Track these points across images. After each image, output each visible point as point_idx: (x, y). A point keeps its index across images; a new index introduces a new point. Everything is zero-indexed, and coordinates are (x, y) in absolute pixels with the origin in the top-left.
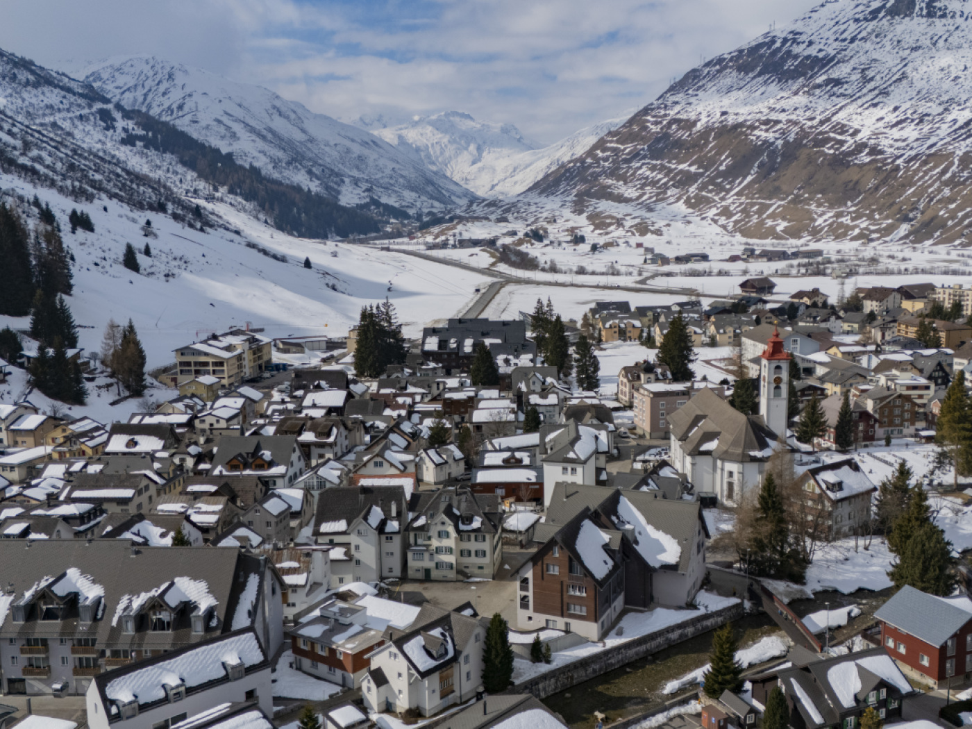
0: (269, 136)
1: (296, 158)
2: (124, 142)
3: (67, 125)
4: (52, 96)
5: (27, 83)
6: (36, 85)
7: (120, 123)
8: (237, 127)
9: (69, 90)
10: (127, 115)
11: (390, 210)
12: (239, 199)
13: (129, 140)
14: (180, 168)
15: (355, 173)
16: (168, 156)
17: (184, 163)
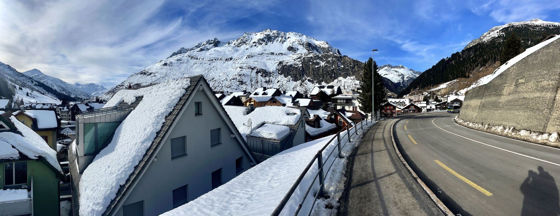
0: (60, 86)
1: (64, 90)
2: (34, 85)
3: (26, 82)
4: (24, 78)
5: (21, 76)
6: (22, 76)
7: (34, 82)
8: (54, 85)
9: (27, 77)
10: (36, 81)
11: (79, 98)
12: (53, 95)
13: (35, 85)
14: (43, 90)
15: (74, 93)
16: (41, 88)
17: (44, 89)
